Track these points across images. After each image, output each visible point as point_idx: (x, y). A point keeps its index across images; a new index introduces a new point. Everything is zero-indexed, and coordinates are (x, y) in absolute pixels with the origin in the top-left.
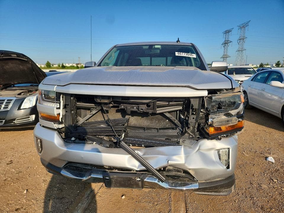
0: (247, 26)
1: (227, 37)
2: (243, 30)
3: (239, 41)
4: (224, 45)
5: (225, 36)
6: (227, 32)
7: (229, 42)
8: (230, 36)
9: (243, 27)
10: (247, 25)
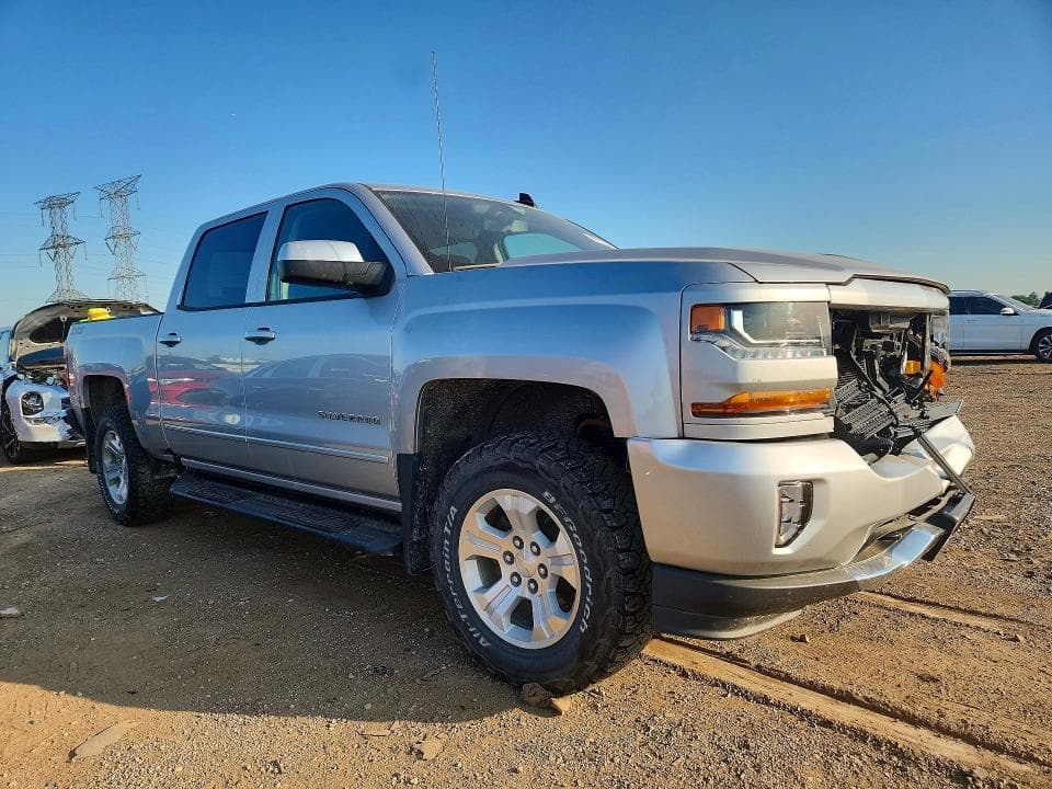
0: (132, 192)
1: (57, 219)
2: (120, 204)
3: (110, 242)
4: (52, 252)
5: (48, 221)
6: (55, 204)
7: (71, 241)
8: (70, 221)
9: (119, 192)
10: (129, 188)
